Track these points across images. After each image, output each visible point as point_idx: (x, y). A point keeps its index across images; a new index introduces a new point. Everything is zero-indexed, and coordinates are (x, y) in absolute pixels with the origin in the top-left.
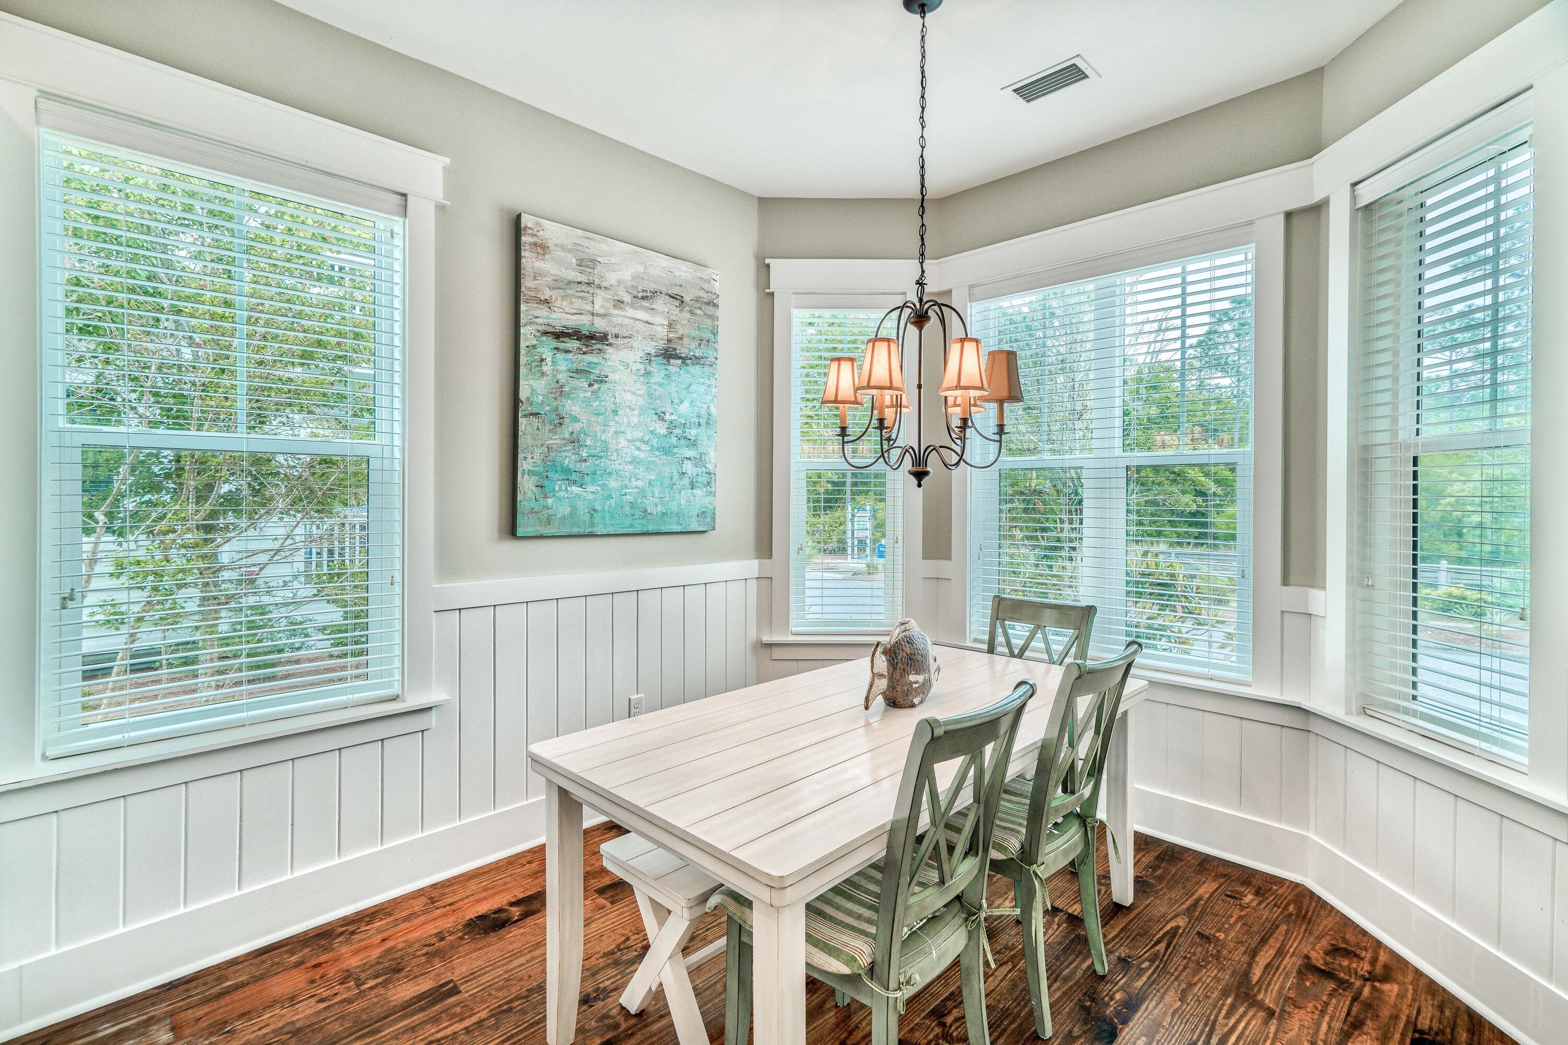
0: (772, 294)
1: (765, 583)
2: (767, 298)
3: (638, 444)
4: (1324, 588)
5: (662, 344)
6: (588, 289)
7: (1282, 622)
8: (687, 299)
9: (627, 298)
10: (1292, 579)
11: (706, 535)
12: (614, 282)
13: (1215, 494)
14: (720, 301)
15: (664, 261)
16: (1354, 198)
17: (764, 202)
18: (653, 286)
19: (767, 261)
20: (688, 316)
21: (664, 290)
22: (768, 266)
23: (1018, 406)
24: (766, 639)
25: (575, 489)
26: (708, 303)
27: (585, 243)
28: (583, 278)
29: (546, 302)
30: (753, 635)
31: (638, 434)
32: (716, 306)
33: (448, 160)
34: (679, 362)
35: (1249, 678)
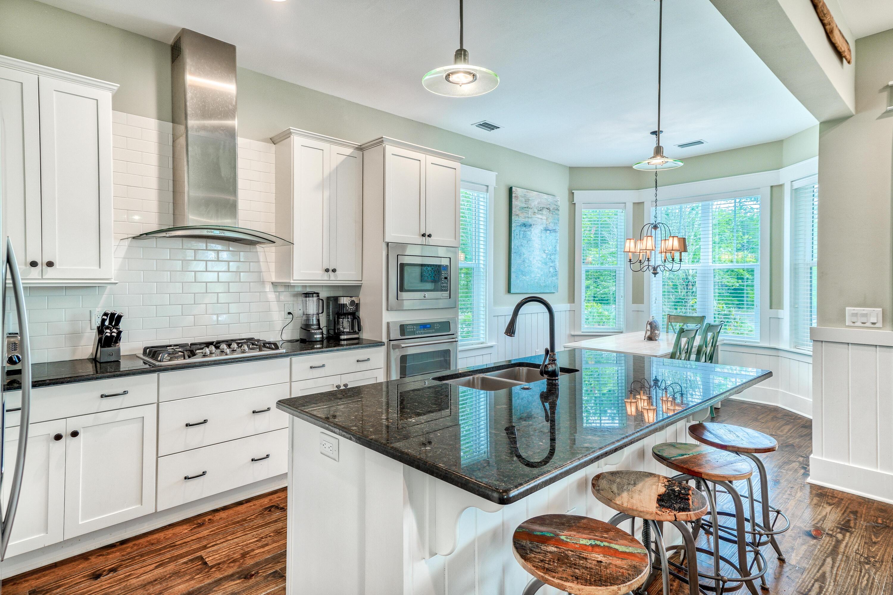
0: (575, 204)
1: (572, 312)
2: (572, 205)
3: (539, 261)
4: (783, 309)
5: (545, 226)
6: (528, 209)
7: (770, 321)
8: (551, 209)
9: (536, 211)
10: (773, 307)
11: (554, 294)
12: (533, 206)
13: (748, 279)
14: (560, 209)
15: (545, 196)
16: (792, 186)
17: (571, 168)
18: (542, 206)
19: (573, 191)
20: (551, 215)
21: (545, 207)
22: (573, 193)
23: (686, 253)
24: (573, 333)
25: (524, 277)
26: (556, 210)
27: (526, 194)
28: (526, 206)
29: (518, 215)
30: (568, 332)
31: (539, 258)
32: (559, 210)
33: (497, 173)
34: (549, 232)
35: (759, 341)
